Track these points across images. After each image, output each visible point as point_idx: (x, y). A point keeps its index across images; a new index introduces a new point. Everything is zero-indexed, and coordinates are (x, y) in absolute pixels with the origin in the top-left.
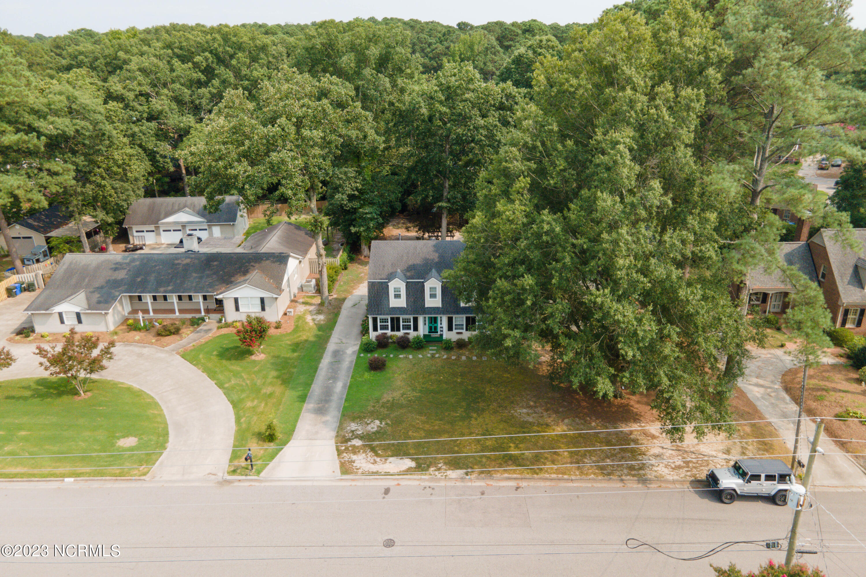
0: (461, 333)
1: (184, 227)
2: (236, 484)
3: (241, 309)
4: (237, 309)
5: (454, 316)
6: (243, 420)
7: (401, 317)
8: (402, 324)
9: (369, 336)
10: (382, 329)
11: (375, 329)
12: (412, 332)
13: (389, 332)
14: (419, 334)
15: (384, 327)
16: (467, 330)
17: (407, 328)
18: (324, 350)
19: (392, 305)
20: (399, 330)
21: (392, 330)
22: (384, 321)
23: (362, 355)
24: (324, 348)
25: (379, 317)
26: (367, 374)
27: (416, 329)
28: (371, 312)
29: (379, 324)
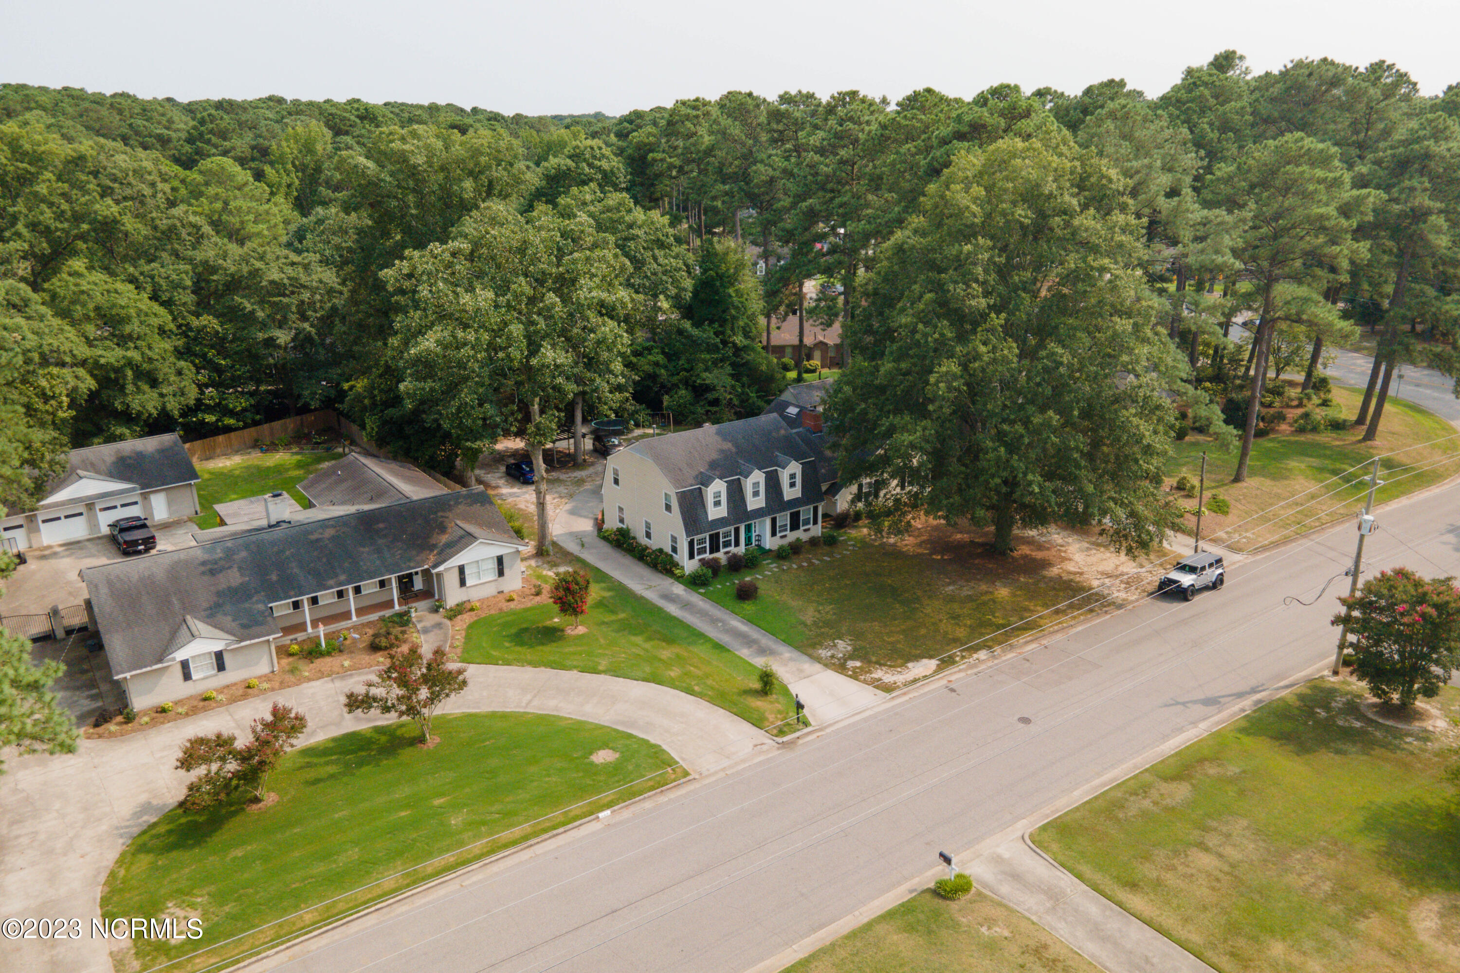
0: (785, 536)
1: (90, 506)
2: (800, 742)
3: (469, 583)
4: (463, 583)
5: (777, 515)
6: (696, 688)
7: (721, 531)
8: (721, 540)
9: (683, 568)
10: (699, 554)
11: (691, 556)
12: (732, 549)
13: (707, 556)
14: (741, 550)
15: (702, 551)
16: (791, 530)
17: (727, 544)
18: (646, 599)
19: (711, 517)
20: (718, 550)
21: (711, 552)
22: (702, 541)
23: (702, 591)
24: (642, 598)
25: (696, 538)
26: (745, 606)
27: (737, 544)
28: (689, 532)
29: (696, 547)
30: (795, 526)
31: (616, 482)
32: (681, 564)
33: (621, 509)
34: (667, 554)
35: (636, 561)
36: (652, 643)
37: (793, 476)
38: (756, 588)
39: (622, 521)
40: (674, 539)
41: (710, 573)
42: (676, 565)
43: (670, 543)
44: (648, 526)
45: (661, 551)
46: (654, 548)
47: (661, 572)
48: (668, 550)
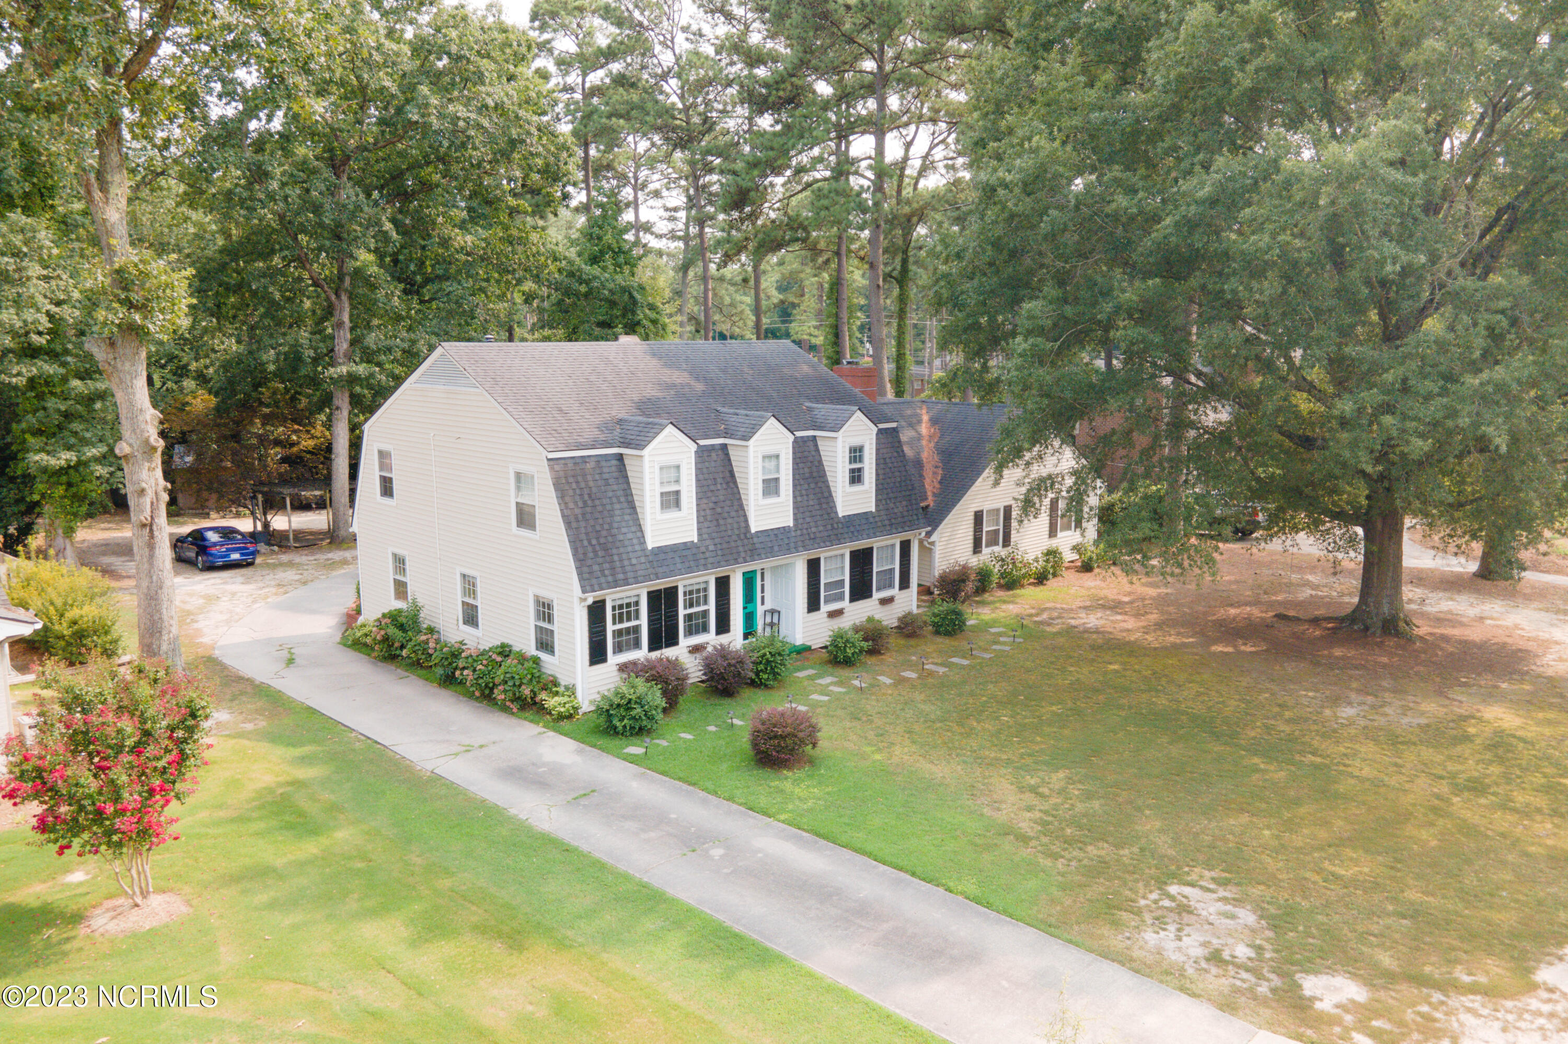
0: (843, 612)
5: (822, 554)
7: (681, 583)
8: (682, 612)
9: (571, 690)
10: (619, 649)
11: (597, 654)
12: (710, 638)
13: (642, 654)
14: (735, 639)
15: (628, 639)
16: (852, 600)
17: (697, 625)
18: (451, 786)
19: (653, 541)
20: (673, 641)
21: (655, 645)
22: (626, 611)
23: (635, 750)
24: (436, 779)
25: (612, 597)
26: (787, 785)
27: (723, 626)
28: (588, 580)
29: (610, 628)
30: (861, 591)
31: (387, 488)
32: (564, 680)
33: (400, 562)
34: (522, 658)
35: (434, 689)
36: (446, 949)
37: (856, 454)
38: (814, 729)
39: (401, 589)
40: (545, 611)
41: (656, 697)
42: (551, 685)
43: (531, 621)
44: (469, 585)
45: (505, 651)
46: (485, 645)
47: (504, 709)
48: (527, 644)
